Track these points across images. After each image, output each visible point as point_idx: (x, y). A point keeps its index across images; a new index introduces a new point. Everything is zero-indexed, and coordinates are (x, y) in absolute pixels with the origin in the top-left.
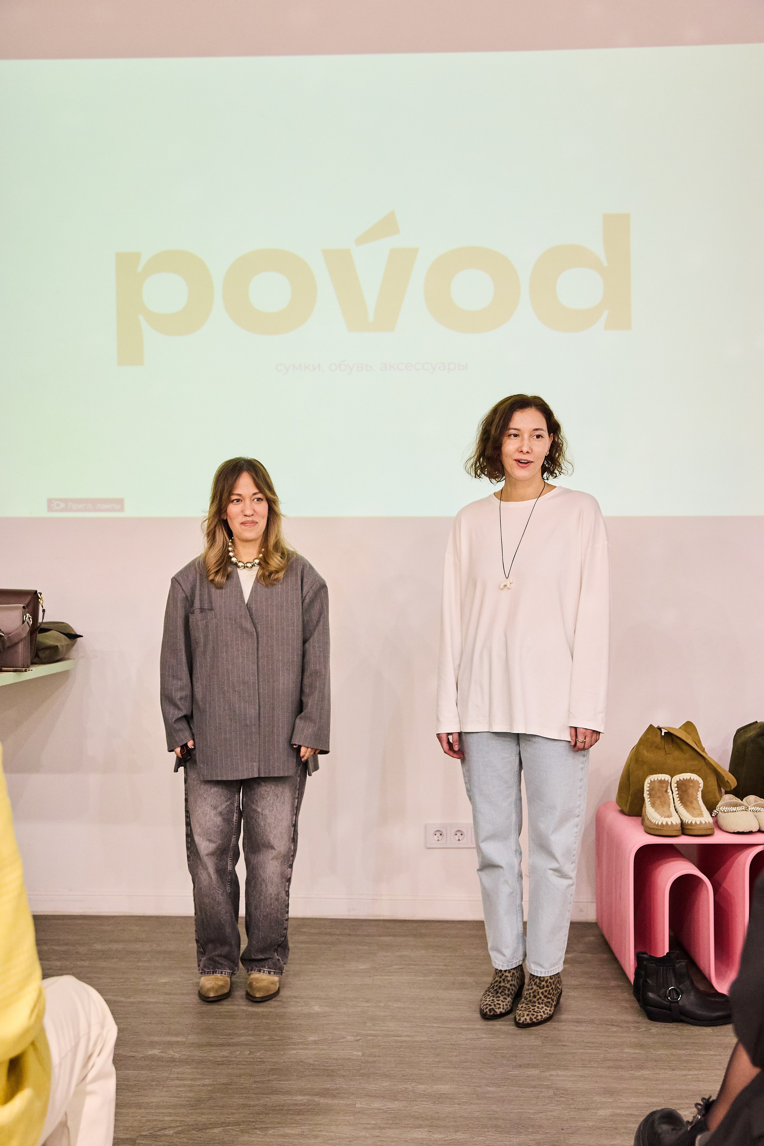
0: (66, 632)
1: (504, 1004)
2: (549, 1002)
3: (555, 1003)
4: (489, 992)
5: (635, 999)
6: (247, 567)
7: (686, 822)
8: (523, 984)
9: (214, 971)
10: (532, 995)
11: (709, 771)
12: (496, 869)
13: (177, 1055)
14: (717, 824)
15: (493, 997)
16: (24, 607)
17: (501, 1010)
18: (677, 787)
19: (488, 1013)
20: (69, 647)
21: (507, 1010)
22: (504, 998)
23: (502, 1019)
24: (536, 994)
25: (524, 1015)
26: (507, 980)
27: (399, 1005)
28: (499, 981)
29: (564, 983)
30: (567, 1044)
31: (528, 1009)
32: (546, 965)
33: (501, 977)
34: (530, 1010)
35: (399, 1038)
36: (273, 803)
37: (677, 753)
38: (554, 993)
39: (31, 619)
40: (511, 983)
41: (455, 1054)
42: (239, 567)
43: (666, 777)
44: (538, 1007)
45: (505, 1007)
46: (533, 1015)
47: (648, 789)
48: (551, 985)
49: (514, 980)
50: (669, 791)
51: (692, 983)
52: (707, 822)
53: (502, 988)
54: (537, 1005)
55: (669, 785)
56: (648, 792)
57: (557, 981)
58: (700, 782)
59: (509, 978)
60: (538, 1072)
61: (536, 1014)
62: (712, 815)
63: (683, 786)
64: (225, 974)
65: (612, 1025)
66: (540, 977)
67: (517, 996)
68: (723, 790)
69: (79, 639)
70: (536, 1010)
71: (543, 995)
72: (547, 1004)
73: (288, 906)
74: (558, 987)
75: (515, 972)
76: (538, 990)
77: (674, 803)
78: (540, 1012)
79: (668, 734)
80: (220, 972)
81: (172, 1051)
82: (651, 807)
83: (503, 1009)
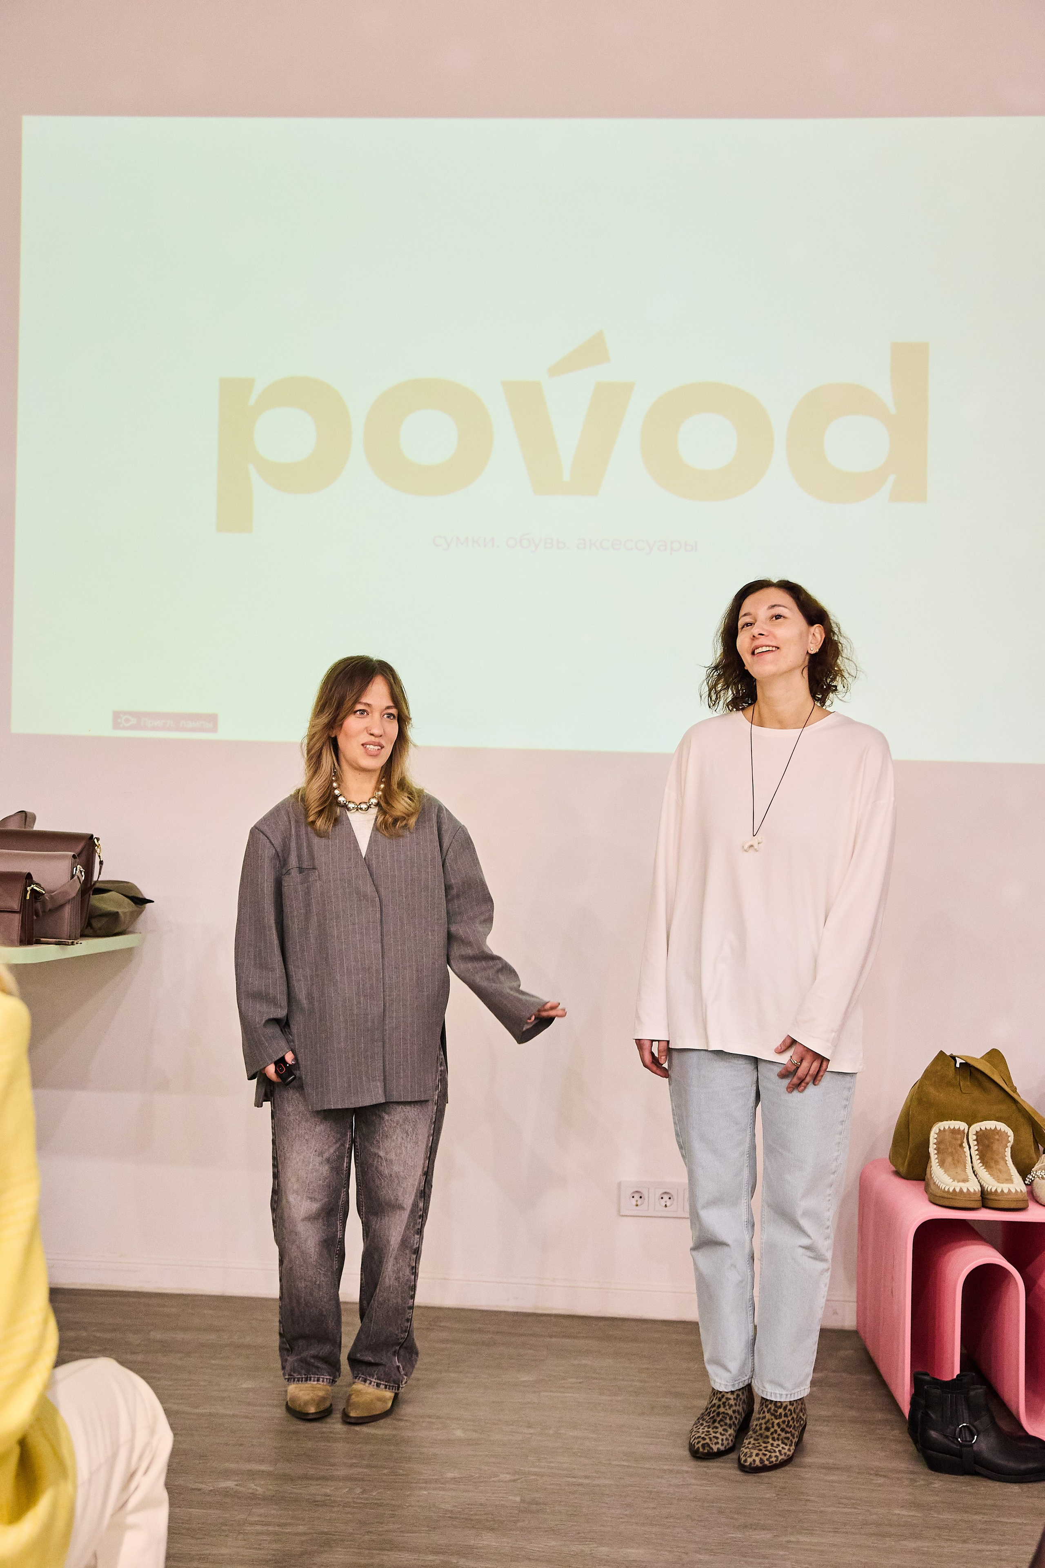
0: (130, 895)
1: (724, 1437)
2: (788, 1438)
3: (796, 1440)
4: (703, 1420)
5: (910, 1440)
6: (361, 809)
7: (989, 1190)
8: (752, 1411)
9: (307, 1377)
10: (764, 1426)
11: (1022, 1120)
12: (719, 1248)
13: (260, 1490)
14: (1032, 1195)
15: (708, 1428)
16: (74, 856)
17: (719, 1446)
18: (976, 1140)
19: (701, 1450)
20: (135, 915)
21: (727, 1447)
22: (724, 1430)
23: (721, 1459)
24: (770, 1426)
25: (752, 1454)
26: (729, 1404)
27: (576, 1433)
28: (716, 1405)
29: (808, 1412)
30: (812, 1498)
31: (758, 1446)
32: (788, 1385)
33: (720, 1400)
34: (761, 1448)
35: (574, 1480)
36: (401, 1144)
37: (977, 1093)
38: (795, 1425)
39: (83, 873)
40: (734, 1409)
41: (652, 1505)
42: (349, 809)
43: (962, 1125)
44: (772, 1445)
45: (724, 1441)
46: (765, 1455)
47: (935, 1141)
48: (791, 1414)
49: (739, 1405)
50: (965, 1144)
51: (992, 1419)
52: (1019, 1190)
53: (721, 1416)
54: (770, 1440)
55: (965, 1136)
56: (935, 1146)
57: (799, 1407)
58: (1009, 1134)
59: (732, 1402)
60: (769, 1536)
61: (769, 1454)
62: (1026, 1182)
63: (984, 1139)
64: (323, 1381)
65: (876, 1475)
66: (776, 1402)
67: (743, 1429)
68: (1041, 1148)
69: (148, 905)
70: (769, 1448)
71: (779, 1428)
72: (786, 1441)
73: (414, 1288)
74: (801, 1417)
75: (740, 1393)
76: (772, 1419)
77: (972, 1162)
78: (775, 1451)
79: (966, 1066)
80: (316, 1379)
81: (253, 1485)
82: (939, 1167)
83: (722, 1445)
